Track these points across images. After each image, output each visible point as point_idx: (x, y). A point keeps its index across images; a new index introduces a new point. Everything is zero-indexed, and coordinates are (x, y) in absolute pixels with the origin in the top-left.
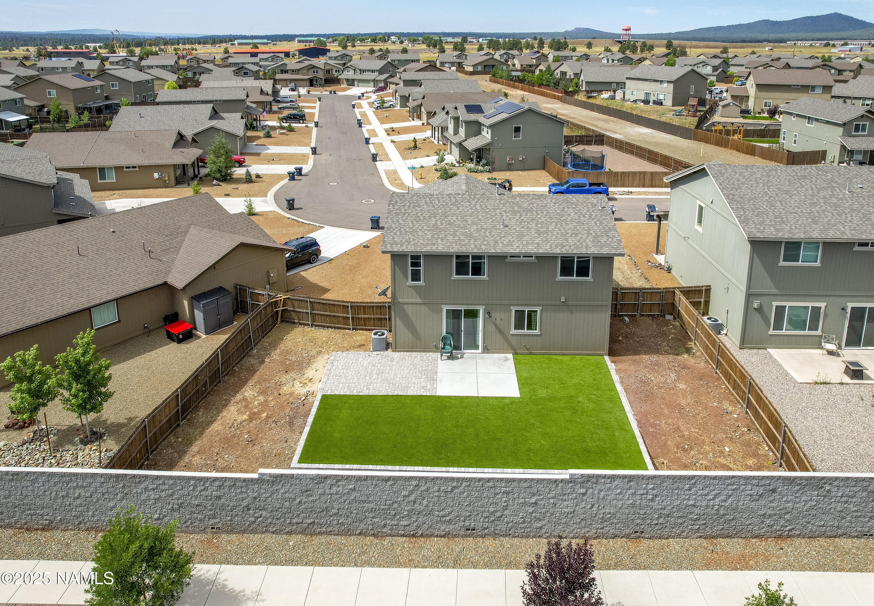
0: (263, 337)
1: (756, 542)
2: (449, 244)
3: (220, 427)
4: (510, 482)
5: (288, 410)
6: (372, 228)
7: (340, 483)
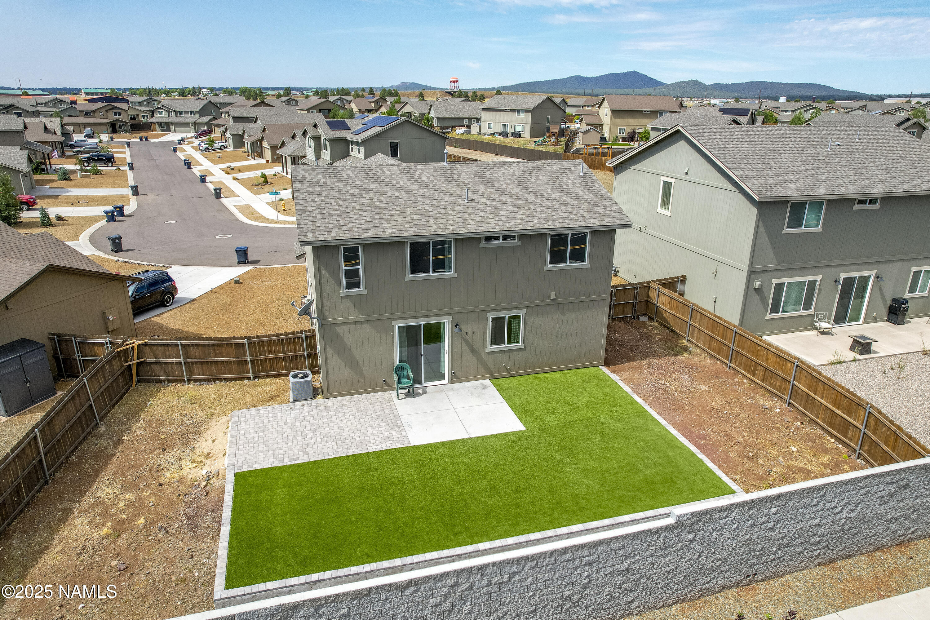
0: (113, 406)
1: (880, 556)
2: (400, 227)
3: (60, 558)
4: (595, 546)
5: (181, 508)
6: (239, 263)
7: (322, 611)
